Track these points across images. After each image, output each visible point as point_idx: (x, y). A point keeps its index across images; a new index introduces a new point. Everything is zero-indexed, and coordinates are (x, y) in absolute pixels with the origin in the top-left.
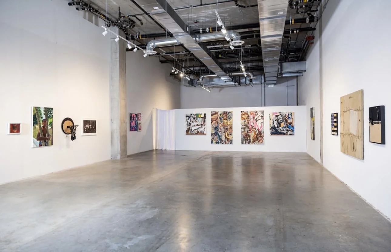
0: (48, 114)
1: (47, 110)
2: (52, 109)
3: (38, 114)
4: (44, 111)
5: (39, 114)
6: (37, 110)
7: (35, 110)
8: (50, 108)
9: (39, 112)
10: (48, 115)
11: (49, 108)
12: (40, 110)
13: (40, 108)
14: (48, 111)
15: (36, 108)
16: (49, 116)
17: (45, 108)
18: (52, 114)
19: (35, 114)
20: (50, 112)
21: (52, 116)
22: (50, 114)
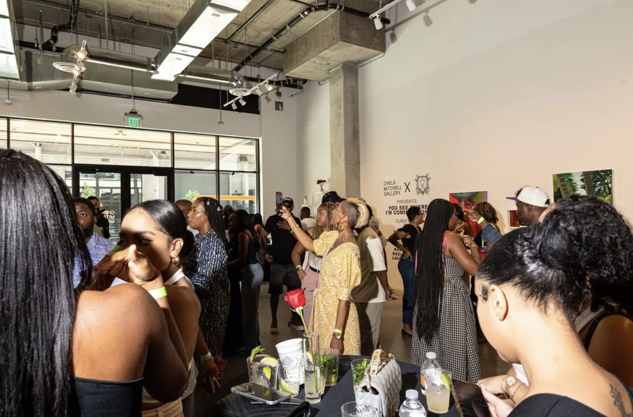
0: (595, 187)
1: (592, 176)
2: (609, 173)
3: (564, 189)
4: (582, 180)
5: (569, 188)
6: (562, 180)
7: (559, 181)
8: (602, 171)
9: (569, 183)
10: (597, 189)
11: (597, 173)
12: (571, 180)
13: (570, 174)
14: (595, 179)
15: (559, 176)
16: (599, 190)
17: (584, 172)
18: (607, 184)
19: (559, 190)
20: (603, 180)
21: (610, 189)
22: (600, 185)
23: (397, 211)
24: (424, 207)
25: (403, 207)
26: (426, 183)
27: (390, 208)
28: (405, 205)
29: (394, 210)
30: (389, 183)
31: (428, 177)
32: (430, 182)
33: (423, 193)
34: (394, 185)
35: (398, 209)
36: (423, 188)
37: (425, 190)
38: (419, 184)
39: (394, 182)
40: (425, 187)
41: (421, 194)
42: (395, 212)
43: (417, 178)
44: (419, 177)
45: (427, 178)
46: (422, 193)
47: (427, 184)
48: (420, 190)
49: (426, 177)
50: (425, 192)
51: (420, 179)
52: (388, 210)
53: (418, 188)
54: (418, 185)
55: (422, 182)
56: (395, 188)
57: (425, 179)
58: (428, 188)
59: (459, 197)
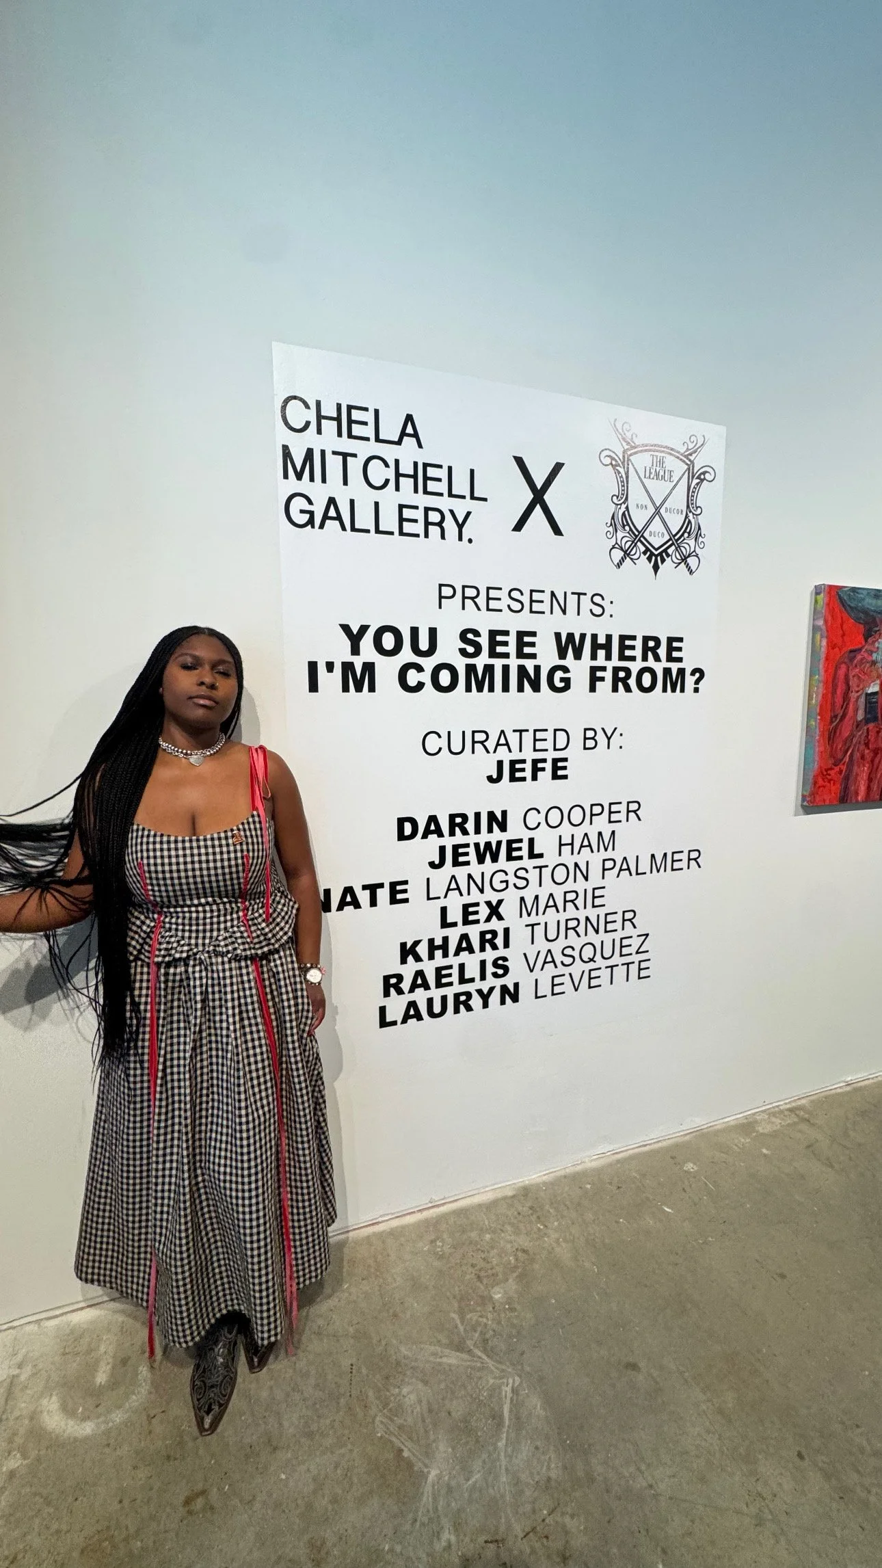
23: (429, 664)
24: (662, 652)
25: (493, 643)
26: (680, 498)
27: (355, 639)
28: (513, 623)
29: (407, 655)
30: (345, 419)
31: (699, 462)
32: (704, 495)
33: (656, 558)
34: (408, 454)
35: (449, 650)
36: (657, 525)
37: (675, 540)
38: (636, 492)
39: (409, 429)
40: (675, 523)
41: (644, 565)
42: (413, 677)
43: (618, 449)
44: (632, 448)
45: (691, 472)
46: (649, 553)
47: (691, 504)
48: (638, 536)
49: (687, 457)
50: (676, 557)
51: (640, 462)
52: (341, 651)
53: (622, 521)
54: (624, 494)
55: (658, 490)
56: (421, 476)
57: (677, 468)
58: (690, 529)
59: (866, 612)
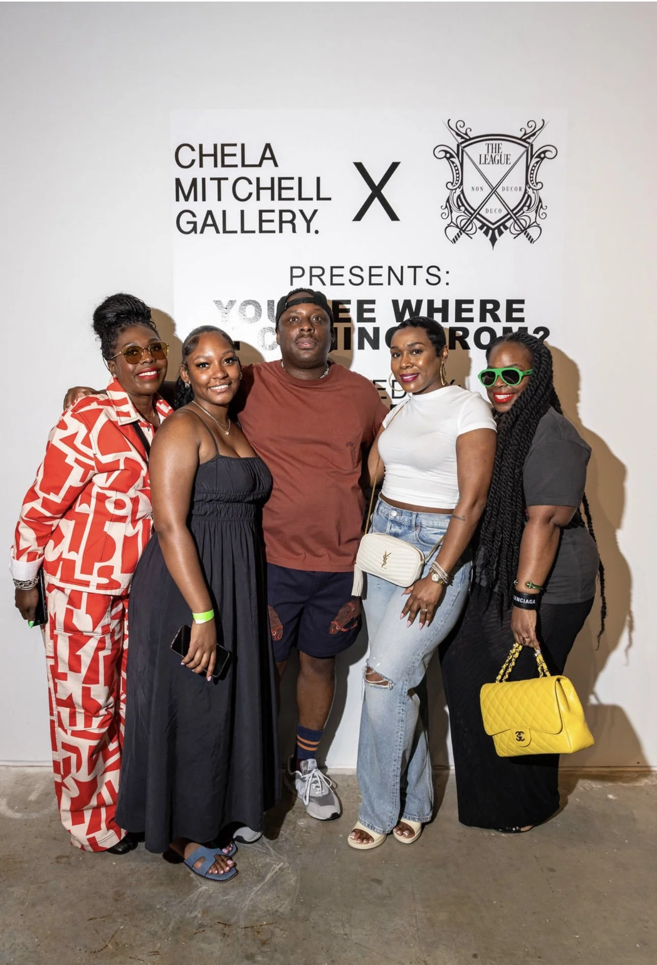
24: (502, 313)
26: (518, 177)
28: (354, 294)
30: (220, 154)
31: (538, 143)
32: (545, 172)
33: (493, 232)
34: (267, 172)
36: (494, 202)
37: (513, 214)
38: (471, 177)
39: (268, 154)
40: (513, 199)
41: (481, 238)
43: (452, 143)
44: (467, 140)
45: (529, 153)
46: (486, 228)
47: (530, 181)
48: (474, 214)
49: (525, 140)
50: (515, 229)
51: (475, 151)
53: (457, 203)
54: (459, 181)
55: (495, 172)
56: (277, 188)
57: (514, 151)
58: (530, 203)
